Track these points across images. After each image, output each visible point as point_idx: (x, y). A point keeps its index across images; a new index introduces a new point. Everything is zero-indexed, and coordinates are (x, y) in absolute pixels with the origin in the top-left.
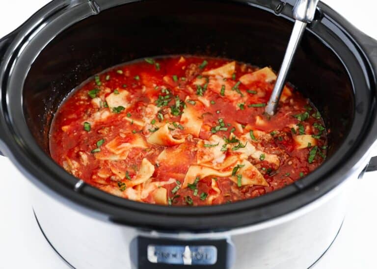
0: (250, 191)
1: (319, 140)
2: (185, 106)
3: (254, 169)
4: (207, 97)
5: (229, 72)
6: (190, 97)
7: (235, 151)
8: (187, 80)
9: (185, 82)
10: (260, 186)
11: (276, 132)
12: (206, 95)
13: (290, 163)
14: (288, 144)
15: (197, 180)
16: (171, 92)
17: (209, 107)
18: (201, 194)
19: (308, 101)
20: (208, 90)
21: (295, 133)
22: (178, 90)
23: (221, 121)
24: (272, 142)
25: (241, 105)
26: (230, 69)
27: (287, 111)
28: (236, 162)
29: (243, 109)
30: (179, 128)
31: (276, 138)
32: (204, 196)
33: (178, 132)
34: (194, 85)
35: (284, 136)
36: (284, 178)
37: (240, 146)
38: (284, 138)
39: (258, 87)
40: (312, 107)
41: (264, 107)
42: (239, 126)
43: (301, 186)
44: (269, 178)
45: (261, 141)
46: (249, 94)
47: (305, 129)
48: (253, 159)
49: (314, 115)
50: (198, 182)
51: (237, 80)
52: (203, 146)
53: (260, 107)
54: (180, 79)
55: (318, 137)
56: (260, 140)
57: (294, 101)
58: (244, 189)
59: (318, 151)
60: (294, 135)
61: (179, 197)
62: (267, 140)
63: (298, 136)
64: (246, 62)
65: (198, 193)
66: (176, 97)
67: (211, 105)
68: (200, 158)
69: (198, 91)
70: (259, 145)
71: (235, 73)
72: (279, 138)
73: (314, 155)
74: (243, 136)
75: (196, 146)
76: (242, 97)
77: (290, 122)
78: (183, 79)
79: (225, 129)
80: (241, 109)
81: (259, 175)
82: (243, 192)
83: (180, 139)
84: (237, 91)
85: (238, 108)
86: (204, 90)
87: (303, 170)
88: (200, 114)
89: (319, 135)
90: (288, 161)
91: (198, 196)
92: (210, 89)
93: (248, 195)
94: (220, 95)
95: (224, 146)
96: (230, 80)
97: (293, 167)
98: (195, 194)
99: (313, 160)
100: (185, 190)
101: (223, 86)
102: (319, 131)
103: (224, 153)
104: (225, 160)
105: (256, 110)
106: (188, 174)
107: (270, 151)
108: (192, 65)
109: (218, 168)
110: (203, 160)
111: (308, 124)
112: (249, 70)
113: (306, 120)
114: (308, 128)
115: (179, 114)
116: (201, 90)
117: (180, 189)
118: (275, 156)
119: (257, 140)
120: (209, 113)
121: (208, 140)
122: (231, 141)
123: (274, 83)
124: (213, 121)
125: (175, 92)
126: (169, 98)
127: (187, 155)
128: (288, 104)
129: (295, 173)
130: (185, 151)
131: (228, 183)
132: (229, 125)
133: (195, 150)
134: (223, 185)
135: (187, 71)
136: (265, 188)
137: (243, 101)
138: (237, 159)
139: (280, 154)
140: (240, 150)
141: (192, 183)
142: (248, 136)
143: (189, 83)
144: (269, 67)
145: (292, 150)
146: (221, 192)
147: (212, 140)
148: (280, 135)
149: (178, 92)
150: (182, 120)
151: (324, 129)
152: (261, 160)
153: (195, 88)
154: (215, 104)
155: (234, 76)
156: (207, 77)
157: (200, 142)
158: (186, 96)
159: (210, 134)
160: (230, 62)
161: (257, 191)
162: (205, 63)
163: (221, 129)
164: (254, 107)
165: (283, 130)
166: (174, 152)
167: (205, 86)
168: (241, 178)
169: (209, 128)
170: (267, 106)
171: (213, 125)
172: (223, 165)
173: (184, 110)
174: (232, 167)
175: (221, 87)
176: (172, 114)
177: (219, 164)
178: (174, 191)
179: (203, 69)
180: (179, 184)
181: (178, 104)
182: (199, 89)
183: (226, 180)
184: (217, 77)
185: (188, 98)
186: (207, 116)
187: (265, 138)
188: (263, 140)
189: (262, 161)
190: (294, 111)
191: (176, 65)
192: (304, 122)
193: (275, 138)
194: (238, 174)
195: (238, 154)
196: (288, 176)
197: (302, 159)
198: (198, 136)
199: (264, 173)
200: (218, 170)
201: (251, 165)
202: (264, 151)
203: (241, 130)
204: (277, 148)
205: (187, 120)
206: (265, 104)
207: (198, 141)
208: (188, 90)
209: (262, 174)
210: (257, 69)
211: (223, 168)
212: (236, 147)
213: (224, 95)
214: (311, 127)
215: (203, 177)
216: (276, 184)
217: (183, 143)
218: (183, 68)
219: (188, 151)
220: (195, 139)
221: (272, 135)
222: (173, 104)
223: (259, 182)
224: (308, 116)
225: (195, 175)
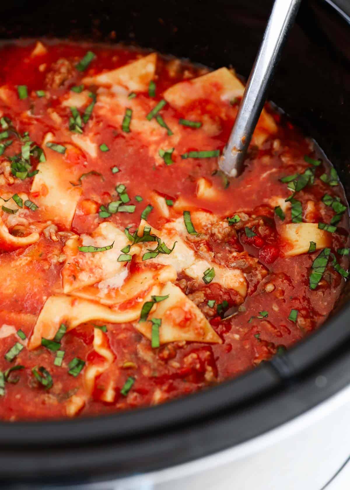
0: (178, 356)
1: (335, 235)
2: (42, 158)
3: (190, 305)
4: (91, 134)
5: (142, 78)
6: (54, 134)
7: (148, 262)
8: (48, 95)
9: (44, 102)
10: (201, 343)
11: (241, 217)
12: (91, 130)
13: (270, 288)
14: (267, 244)
15: (63, 331)
16: (12, 124)
17: (97, 159)
18: (71, 360)
19: (312, 145)
20: (95, 120)
21: (283, 218)
22: (29, 118)
23: (121, 189)
24: (232, 240)
25: (166, 154)
26: (143, 72)
27: (264, 168)
28: (150, 288)
29: (170, 163)
30: (28, 208)
31: (241, 231)
32: (77, 366)
33: (26, 216)
34: (65, 109)
35: (257, 226)
36: (255, 324)
37: (161, 251)
38: (256, 232)
39: (204, 112)
40: (319, 160)
41: (216, 159)
42: (161, 201)
43: (286, 370)
44: (221, 323)
45: (206, 238)
46: (185, 127)
47: (304, 208)
48: (188, 278)
49: (324, 177)
50: (65, 335)
51: (158, 97)
52: (79, 250)
53: (208, 159)
54: (33, 94)
55: (332, 229)
56: (206, 234)
57: (283, 144)
58: (166, 353)
59: (330, 260)
60: (279, 223)
61: (20, 369)
62: (220, 236)
63: (288, 226)
64: (180, 55)
65: (64, 359)
66: (23, 137)
67: (100, 153)
68: (71, 278)
69: (72, 121)
70: (203, 247)
71: (155, 81)
72: (246, 230)
73: (322, 270)
74: (167, 225)
75: (62, 251)
76: (168, 135)
77: (273, 193)
78: (40, 93)
79: (131, 209)
80: (165, 163)
81: (199, 319)
82: (162, 359)
83: (29, 234)
84: (158, 122)
85: (159, 161)
86: (86, 118)
87: (297, 304)
88: (75, 174)
89: (333, 225)
90: (266, 284)
91: (64, 365)
92: (98, 117)
93: (175, 364)
94: (119, 131)
95: (125, 252)
96: (142, 97)
97: (276, 298)
98: (58, 361)
99: (320, 281)
100: (36, 352)
101: (129, 109)
102: (335, 213)
103: (125, 265)
104: (127, 280)
105: (199, 165)
106: (43, 316)
107: (227, 260)
108: (60, 62)
109: (109, 302)
110: (77, 285)
111: (311, 197)
112: (187, 74)
113: (307, 188)
114: (310, 207)
115: (28, 176)
116: (79, 120)
117: (24, 349)
118: (238, 272)
119: (198, 236)
120: (94, 173)
121: (90, 234)
122: (141, 237)
123: (238, 102)
124: (103, 191)
125: (22, 123)
126: (9, 138)
127: (43, 271)
128: (269, 152)
129: (281, 310)
130: (38, 261)
131: (131, 338)
132: (139, 199)
133: (61, 260)
134: (119, 342)
135: (50, 76)
136: (213, 347)
137: (170, 144)
138: (152, 281)
139: (247, 269)
140: (161, 259)
141: (50, 336)
142: (179, 224)
143: (55, 104)
144: (228, 68)
145: (274, 258)
146: (115, 358)
147: (101, 235)
148: (249, 225)
149: (30, 124)
150: (34, 188)
151: (345, 208)
152: (206, 283)
153: (66, 115)
154: (109, 150)
155: (153, 87)
156: (94, 89)
157: (70, 243)
158: (45, 133)
159: (96, 221)
160: (145, 54)
161: (194, 355)
162: (90, 57)
163: (121, 209)
164: (196, 159)
165: (256, 212)
166: (13, 264)
167: (89, 109)
168: (160, 326)
169: (93, 207)
170: (223, 157)
171: (103, 199)
172: (122, 293)
173: (39, 167)
174: (140, 300)
175: (123, 113)
176: (12, 174)
177: (114, 291)
178: (10, 355)
179: (86, 72)
180: (24, 339)
181: (26, 152)
182: (75, 119)
183: (127, 329)
184: (116, 89)
185: (49, 137)
186: (91, 179)
187: (215, 231)
188: (213, 235)
189: (208, 285)
190: (282, 167)
191: (27, 61)
192: (301, 193)
193: (238, 231)
194: (153, 318)
195: (156, 268)
196: (265, 319)
197: (297, 278)
198: (68, 227)
199: (211, 313)
200: (110, 307)
201: (182, 295)
202: (213, 261)
203: (165, 212)
204: (242, 253)
205: (45, 191)
206: (218, 151)
207: (67, 238)
208: (50, 119)
209: (207, 315)
210: (204, 71)
211: (121, 300)
212: (151, 252)
213: (130, 131)
214: (316, 205)
215: (75, 324)
216: (237, 337)
217: (35, 243)
218: (42, 68)
219: (45, 263)
220: (61, 233)
221: (232, 225)
222: (17, 152)
223: (199, 334)
224: (312, 178)
225: (57, 319)
